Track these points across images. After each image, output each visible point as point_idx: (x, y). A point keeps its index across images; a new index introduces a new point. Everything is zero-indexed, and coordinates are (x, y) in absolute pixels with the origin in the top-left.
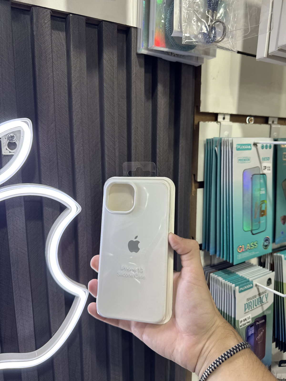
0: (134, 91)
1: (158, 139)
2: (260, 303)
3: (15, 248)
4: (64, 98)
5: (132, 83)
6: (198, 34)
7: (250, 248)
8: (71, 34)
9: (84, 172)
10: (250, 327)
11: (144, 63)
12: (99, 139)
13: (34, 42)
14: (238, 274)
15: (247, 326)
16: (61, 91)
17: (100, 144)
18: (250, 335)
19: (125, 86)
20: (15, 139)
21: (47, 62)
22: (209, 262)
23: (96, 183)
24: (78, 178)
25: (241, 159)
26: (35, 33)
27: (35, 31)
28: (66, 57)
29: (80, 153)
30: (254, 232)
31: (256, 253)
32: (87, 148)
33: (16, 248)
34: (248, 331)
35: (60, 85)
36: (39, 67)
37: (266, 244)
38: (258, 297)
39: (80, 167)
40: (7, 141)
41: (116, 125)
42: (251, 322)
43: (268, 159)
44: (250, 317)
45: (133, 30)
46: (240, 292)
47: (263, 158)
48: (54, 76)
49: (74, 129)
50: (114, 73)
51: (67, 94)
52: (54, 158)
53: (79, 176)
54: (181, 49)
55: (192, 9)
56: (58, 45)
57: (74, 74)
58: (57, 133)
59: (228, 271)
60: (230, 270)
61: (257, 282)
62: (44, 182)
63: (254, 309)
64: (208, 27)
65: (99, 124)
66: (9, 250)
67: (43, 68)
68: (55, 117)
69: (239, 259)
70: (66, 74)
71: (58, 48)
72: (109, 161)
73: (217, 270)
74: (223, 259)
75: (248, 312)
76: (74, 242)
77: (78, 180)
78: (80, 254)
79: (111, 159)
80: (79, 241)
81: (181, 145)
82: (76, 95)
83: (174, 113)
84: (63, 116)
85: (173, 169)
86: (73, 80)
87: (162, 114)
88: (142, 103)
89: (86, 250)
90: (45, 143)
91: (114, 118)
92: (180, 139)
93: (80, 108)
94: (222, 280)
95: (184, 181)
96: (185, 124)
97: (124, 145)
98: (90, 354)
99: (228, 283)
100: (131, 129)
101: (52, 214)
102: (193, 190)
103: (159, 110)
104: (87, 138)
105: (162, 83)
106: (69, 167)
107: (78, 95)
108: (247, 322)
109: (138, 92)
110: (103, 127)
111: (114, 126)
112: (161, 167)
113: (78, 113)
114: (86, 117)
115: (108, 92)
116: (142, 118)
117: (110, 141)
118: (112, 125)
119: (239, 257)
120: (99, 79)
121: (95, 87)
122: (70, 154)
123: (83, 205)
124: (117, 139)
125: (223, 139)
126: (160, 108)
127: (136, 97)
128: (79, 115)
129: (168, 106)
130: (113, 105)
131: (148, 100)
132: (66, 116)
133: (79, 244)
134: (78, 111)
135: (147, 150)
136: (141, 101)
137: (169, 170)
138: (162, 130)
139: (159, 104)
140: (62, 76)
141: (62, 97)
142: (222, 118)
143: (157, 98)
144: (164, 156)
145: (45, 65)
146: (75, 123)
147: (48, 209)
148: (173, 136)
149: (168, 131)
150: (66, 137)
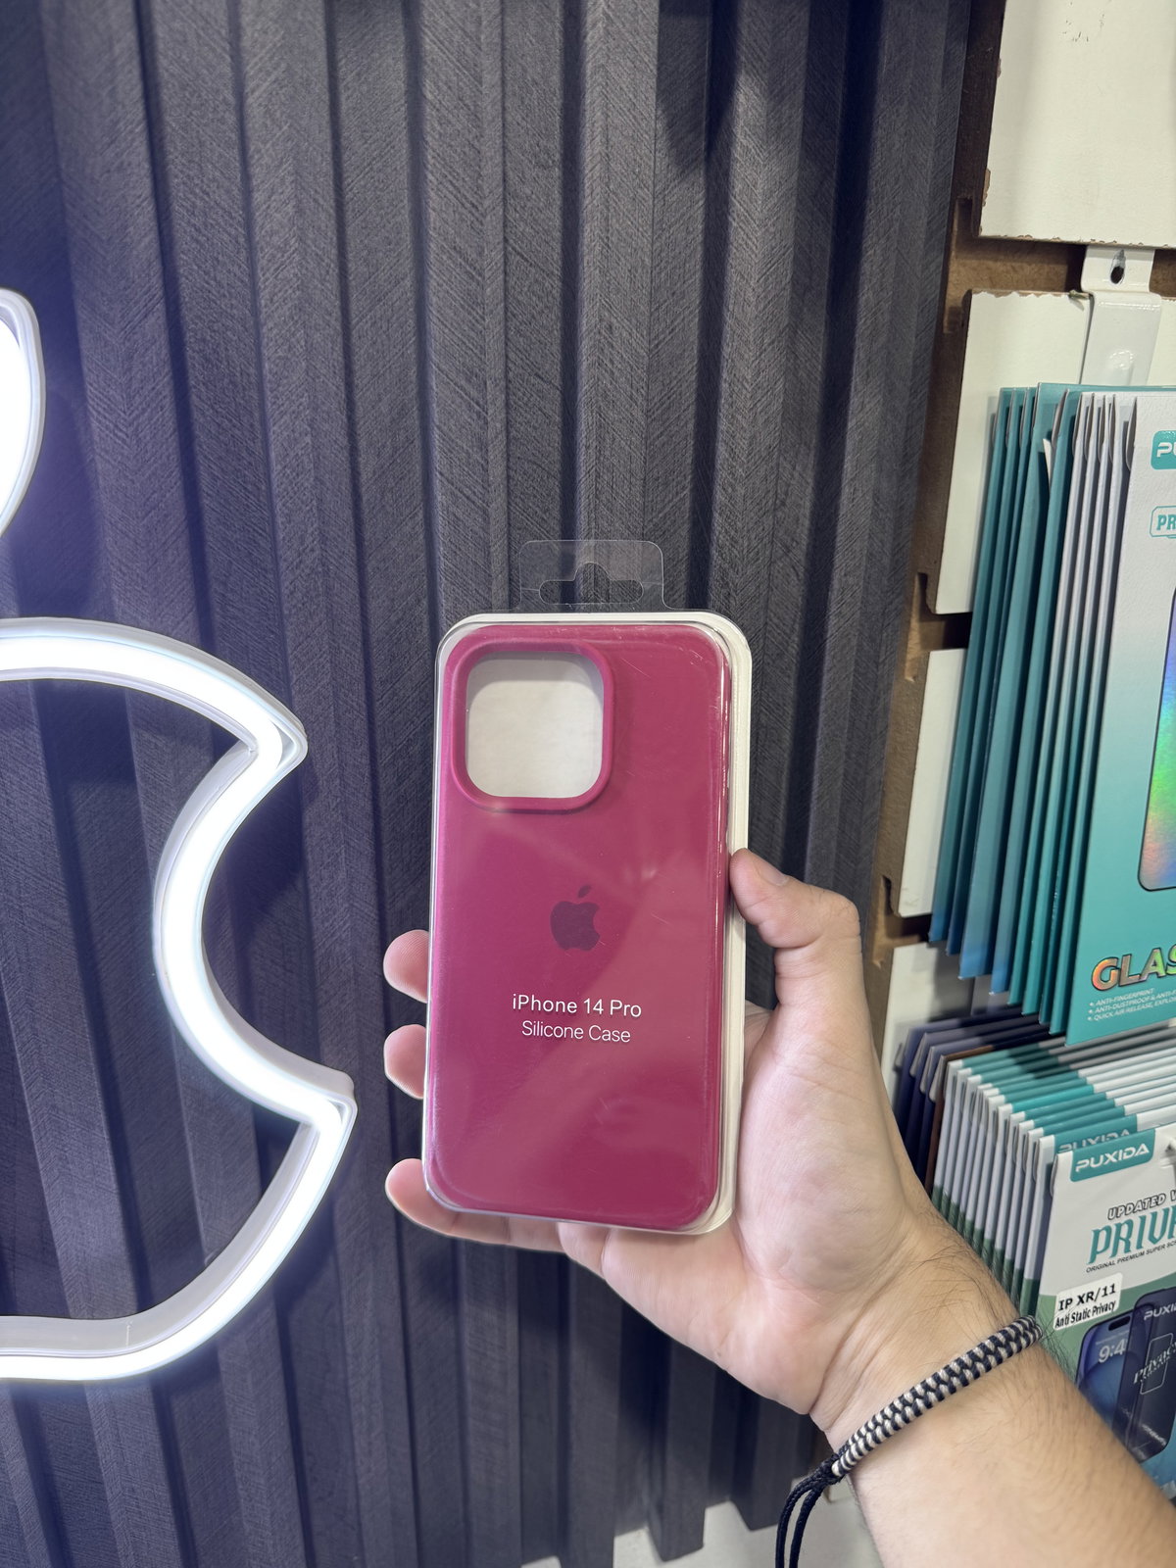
0: (593, 126)
1: (724, 386)
4: (222, 172)
5: (588, 78)
7: (1163, 973)
9: (323, 565)
10: (1109, 1323)
12: (413, 390)
14: (1090, 1079)
15: (1092, 1321)
16: (201, 132)
17: (416, 417)
18: (1101, 1361)
19: (558, 91)
22: (957, 999)
23: (400, 614)
24: (292, 593)
29: (298, 466)
32: (335, 442)
34: (1097, 1343)
35: (195, 101)
38: (1169, 1205)
39: (302, 540)
41: (491, 312)
42: (1117, 1306)
44: (1113, 1286)
46: (1076, 1177)
48: (161, 46)
49: (266, 340)
50: (480, 18)
51: (236, 151)
52: (168, 495)
53: (297, 583)
57: (256, 35)
58: (194, 358)
60: (1052, 1052)
62: (124, 612)
63: (1142, 1254)
65: (411, 309)
69: (1099, 1018)
70: (223, 32)
72: (451, 509)
73: (990, 1046)
74: (1019, 1005)
75: (1111, 1264)
77: (295, 606)
78: (317, 941)
79: (464, 495)
80: (311, 886)
81: (854, 421)
82: (270, 156)
83: (829, 241)
84: (219, 267)
85: (808, 545)
86: (252, 68)
87: (754, 248)
88: (639, 191)
89: (348, 925)
90: (116, 415)
91: (480, 279)
92: (853, 389)
93: (295, 228)
94: (1001, 1105)
95: (857, 616)
96: (882, 303)
97: (547, 421)
98: (376, 1340)
99: (1024, 1125)
100: (576, 335)
101: (176, 761)
102: (909, 657)
103: (740, 230)
104: (334, 388)
105: (760, 72)
106: (258, 532)
107: (279, 156)
108: (1095, 1307)
109: (617, 128)
110: (425, 325)
111: (478, 317)
112: (736, 542)
113: (286, 255)
114: (328, 272)
115: (449, 130)
116: (640, 271)
117: (457, 402)
118: (470, 313)
119: (1098, 1010)
120: (408, 59)
121: (388, 106)
122: (261, 468)
123: (322, 725)
124: (498, 388)
125: (1090, 393)
126: (746, 214)
127: (607, 155)
128: (291, 263)
129: (794, 205)
130: (473, 205)
131: (683, 172)
132: (236, 269)
133: (313, 897)
134: (286, 245)
135: (672, 446)
136: (637, 176)
137: (789, 551)
138: (751, 339)
139: (742, 191)
140: (206, 48)
141: (210, 166)
142: (1109, 271)
143: (729, 157)
144: (758, 483)
146: (267, 309)
147: (153, 741)
148: (820, 368)
149: (784, 343)
150: (239, 380)
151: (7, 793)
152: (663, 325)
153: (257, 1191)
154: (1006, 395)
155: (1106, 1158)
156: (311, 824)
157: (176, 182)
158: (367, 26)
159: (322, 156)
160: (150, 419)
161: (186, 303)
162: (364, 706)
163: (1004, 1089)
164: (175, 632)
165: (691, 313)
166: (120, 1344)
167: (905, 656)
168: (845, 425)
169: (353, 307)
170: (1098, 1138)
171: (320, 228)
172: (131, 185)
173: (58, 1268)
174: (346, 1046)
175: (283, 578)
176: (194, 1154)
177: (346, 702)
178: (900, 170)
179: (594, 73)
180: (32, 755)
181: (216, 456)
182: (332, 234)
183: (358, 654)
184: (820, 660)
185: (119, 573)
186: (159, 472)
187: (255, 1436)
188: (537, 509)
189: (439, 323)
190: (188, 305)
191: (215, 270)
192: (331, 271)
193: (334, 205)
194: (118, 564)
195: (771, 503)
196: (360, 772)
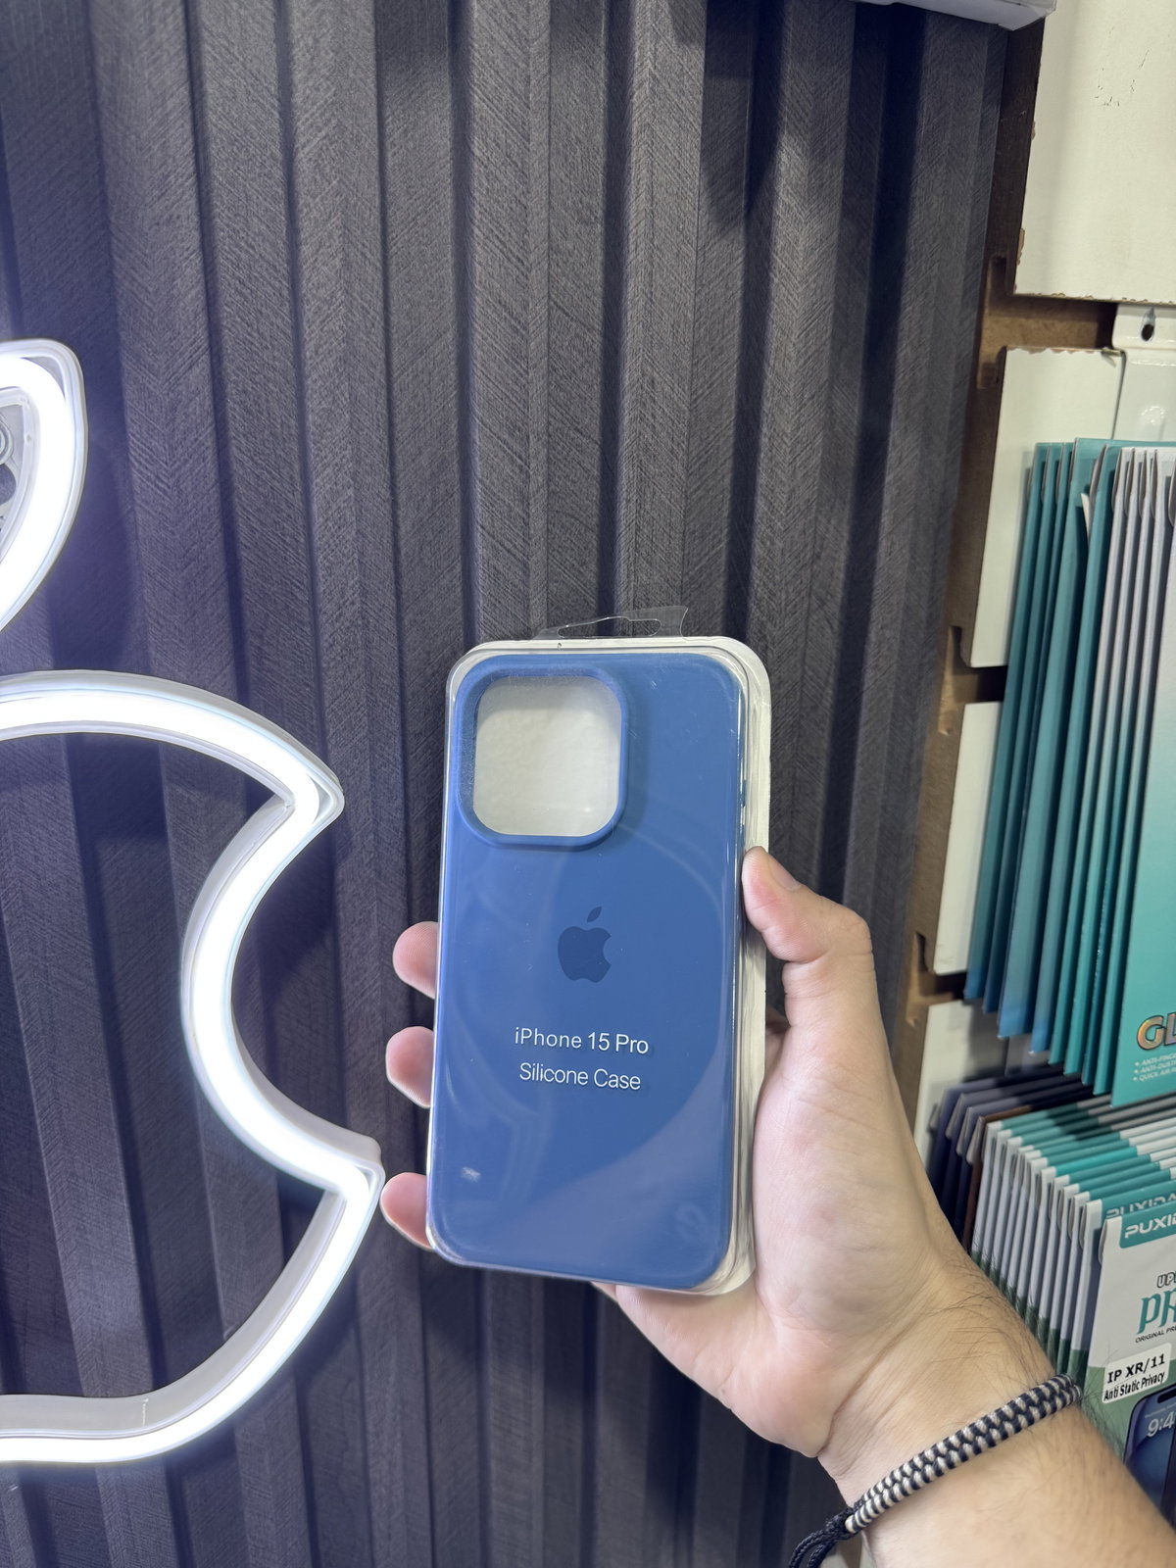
0: (638, 182)
1: (764, 440)
3: (37, 966)
4: (268, 226)
5: (634, 137)
9: (363, 618)
10: (1159, 1394)
11: (703, 13)
12: (453, 443)
14: (1132, 1141)
16: (248, 186)
17: (456, 467)
18: (1150, 1435)
19: (601, 150)
21: (156, 23)
22: (993, 1059)
23: (436, 669)
24: (331, 646)
32: (378, 495)
33: (42, 967)
34: (1146, 1416)
35: (242, 156)
36: (115, 54)
39: (343, 593)
41: (535, 366)
42: (1166, 1378)
44: (1162, 1357)
46: (1125, 1243)
48: (210, 102)
49: (310, 392)
50: (529, 78)
51: (281, 207)
52: (208, 546)
53: (337, 636)
57: (308, 91)
58: (235, 410)
59: (1079, 1118)
62: (160, 665)
65: (453, 363)
66: (9, 976)
67: (136, 62)
69: (1144, 1078)
70: (273, 89)
72: (493, 562)
73: (1027, 1107)
74: (1062, 1062)
75: (1159, 1334)
76: (327, 943)
77: (334, 659)
78: (347, 1001)
79: (505, 548)
80: (342, 943)
81: (892, 476)
82: (319, 210)
83: (866, 297)
84: (263, 320)
85: (843, 598)
86: (303, 124)
87: (795, 304)
88: (683, 247)
89: (377, 984)
90: (158, 466)
91: (524, 333)
92: (890, 444)
93: (342, 281)
94: (1044, 1168)
95: (895, 666)
96: (921, 359)
97: (586, 475)
98: (398, 1417)
99: (1069, 1190)
100: (618, 390)
101: (209, 817)
102: (943, 710)
103: (781, 286)
104: (378, 441)
105: (803, 131)
106: (295, 585)
107: (328, 210)
108: (1144, 1379)
109: (661, 186)
110: (468, 378)
111: (522, 371)
112: (775, 595)
113: (332, 308)
114: (373, 325)
115: (497, 185)
116: (682, 326)
117: (500, 456)
118: (514, 367)
119: (1143, 1071)
120: (454, 116)
121: (434, 163)
122: (300, 521)
123: (358, 779)
124: (540, 442)
125: (1130, 449)
126: (787, 271)
127: (653, 213)
129: (834, 262)
130: (519, 259)
131: (723, 229)
132: (279, 321)
133: (343, 955)
134: (332, 298)
135: (709, 500)
136: (681, 232)
137: (824, 604)
138: (791, 394)
139: (783, 248)
140: (255, 105)
141: (256, 220)
142: (1140, 329)
143: (771, 215)
144: (796, 536)
145: (144, 44)
146: (311, 361)
147: (187, 795)
148: (856, 422)
149: (822, 398)
150: (279, 431)
151: (35, 850)
152: (701, 380)
153: (280, 1263)
154: (1042, 451)
155: (1155, 1224)
156: (343, 880)
157: (222, 236)
158: (414, 85)
159: (370, 210)
160: (192, 470)
161: (229, 355)
162: (399, 758)
163: (1047, 1151)
164: (212, 685)
165: (727, 370)
166: (137, 1424)
167: (939, 710)
168: (882, 480)
169: (395, 360)
170: (1145, 1202)
171: (366, 281)
172: (180, 237)
173: (71, 1342)
174: (374, 1110)
175: (322, 631)
176: (216, 1223)
177: (382, 756)
178: (938, 230)
179: (640, 131)
180: (62, 811)
181: (254, 507)
182: (378, 288)
183: (395, 707)
184: (855, 714)
185: (156, 625)
186: (200, 523)
187: (272, 1519)
188: (574, 562)
189: (483, 377)
190: (231, 357)
191: (258, 322)
192: (376, 324)
193: (380, 258)
194: (155, 616)
195: (808, 556)
196: (394, 828)
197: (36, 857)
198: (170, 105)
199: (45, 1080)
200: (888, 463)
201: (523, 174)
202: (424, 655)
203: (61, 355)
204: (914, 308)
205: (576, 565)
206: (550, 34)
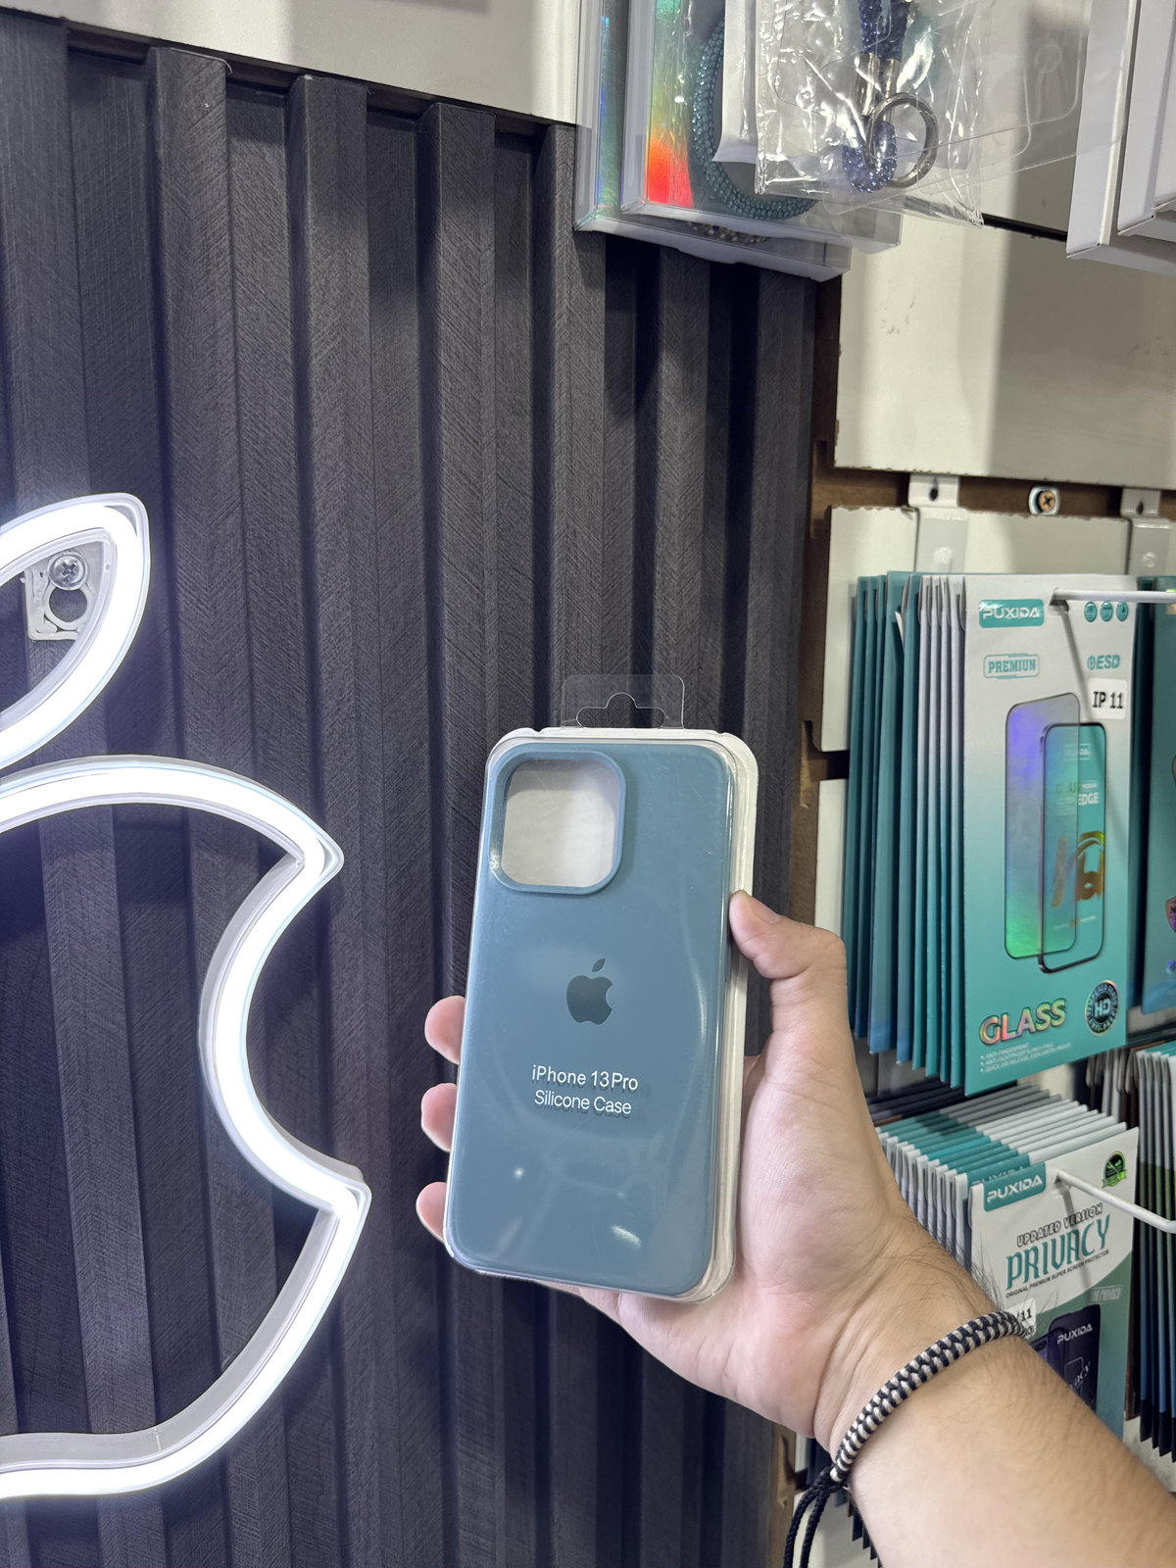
1: (658, 576)
2: (1073, 1253)
3: (78, 1013)
4: (280, 413)
5: (556, 352)
6: (819, 153)
7: (1034, 1030)
8: (309, 156)
9: (357, 712)
11: (603, 268)
12: (421, 579)
13: (160, 188)
14: (986, 1133)
16: (266, 384)
17: (423, 596)
19: (528, 361)
20: (79, 577)
21: (211, 267)
23: (407, 755)
24: (331, 734)
25: (1000, 662)
26: (161, 152)
27: (162, 143)
28: (286, 245)
29: (340, 634)
30: (1051, 963)
31: (1060, 1048)
32: (369, 616)
33: (82, 1012)
35: (262, 361)
36: (180, 288)
37: (1100, 1010)
38: (1065, 1231)
39: (341, 691)
40: (46, 584)
42: (1033, 1334)
43: (1114, 661)
44: (1029, 1311)
45: (559, 136)
46: (989, 1207)
47: (1092, 657)
48: (240, 322)
49: (319, 537)
50: (480, 310)
51: (291, 398)
52: (237, 655)
53: (335, 727)
54: (753, 210)
55: (797, 53)
56: (257, 198)
58: (251, 551)
59: (944, 1121)
60: (951, 1116)
61: (1063, 1170)
62: (195, 751)
63: (1048, 1279)
64: (860, 124)
65: (421, 519)
66: (52, 1023)
67: (196, 293)
68: (242, 487)
69: (988, 1070)
70: (286, 314)
71: (255, 210)
72: (456, 668)
75: (1025, 1289)
76: (315, 993)
77: (333, 745)
78: (336, 1040)
79: (467, 657)
80: (333, 988)
81: (753, 603)
82: (327, 402)
83: (725, 470)
84: (275, 483)
85: (720, 699)
86: (316, 339)
87: (677, 476)
88: (594, 433)
89: (364, 1023)
90: (199, 592)
91: (479, 495)
92: (751, 579)
93: (344, 454)
94: (918, 1157)
95: (765, 750)
96: (769, 515)
97: (523, 604)
99: (940, 1169)
100: (548, 539)
101: (228, 878)
102: (803, 788)
103: (666, 462)
104: (370, 575)
105: (677, 351)
106: (296, 690)
107: (334, 402)
109: (577, 388)
110: (435, 529)
111: (478, 523)
112: (672, 693)
113: (336, 474)
115: (458, 386)
116: (595, 491)
117: (462, 586)
118: (472, 520)
119: (987, 1063)
120: (423, 336)
121: (404, 369)
122: (301, 639)
123: (350, 844)
124: (492, 577)
125: (928, 576)
126: (670, 451)
127: (571, 407)
128: (339, 480)
129: (704, 444)
130: (475, 441)
131: (619, 420)
132: (288, 483)
133: (334, 998)
134: (336, 466)
135: (616, 623)
136: (593, 422)
138: (677, 542)
139: (666, 434)
140: (273, 325)
141: (271, 408)
142: (927, 492)
143: (656, 410)
144: (685, 647)
145: (202, 282)
146: (319, 514)
147: (211, 860)
148: (722, 565)
149: (700, 545)
150: (286, 569)
151: (83, 908)
152: (607, 532)
153: (275, 1289)
154: (863, 582)
155: (1010, 1190)
156: (336, 932)
157: (247, 420)
159: (365, 402)
160: (226, 595)
164: (237, 767)
165: (627, 524)
167: (799, 789)
168: (746, 606)
170: (1000, 1174)
171: (362, 454)
172: (222, 419)
174: (358, 1141)
175: (324, 722)
176: (220, 1248)
177: (369, 824)
178: (777, 420)
179: (560, 349)
180: (108, 874)
181: (264, 627)
182: (370, 459)
183: (379, 785)
186: (231, 637)
188: (515, 671)
189: (449, 527)
191: (271, 483)
192: (369, 487)
193: (372, 436)
194: (192, 711)
195: (695, 663)
196: (378, 886)
197: (83, 914)
198: (219, 325)
199: (77, 1118)
200: (750, 594)
201: (476, 378)
202: (397, 746)
203: (136, 504)
204: (762, 479)
205: (517, 673)
206: (495, 281)
